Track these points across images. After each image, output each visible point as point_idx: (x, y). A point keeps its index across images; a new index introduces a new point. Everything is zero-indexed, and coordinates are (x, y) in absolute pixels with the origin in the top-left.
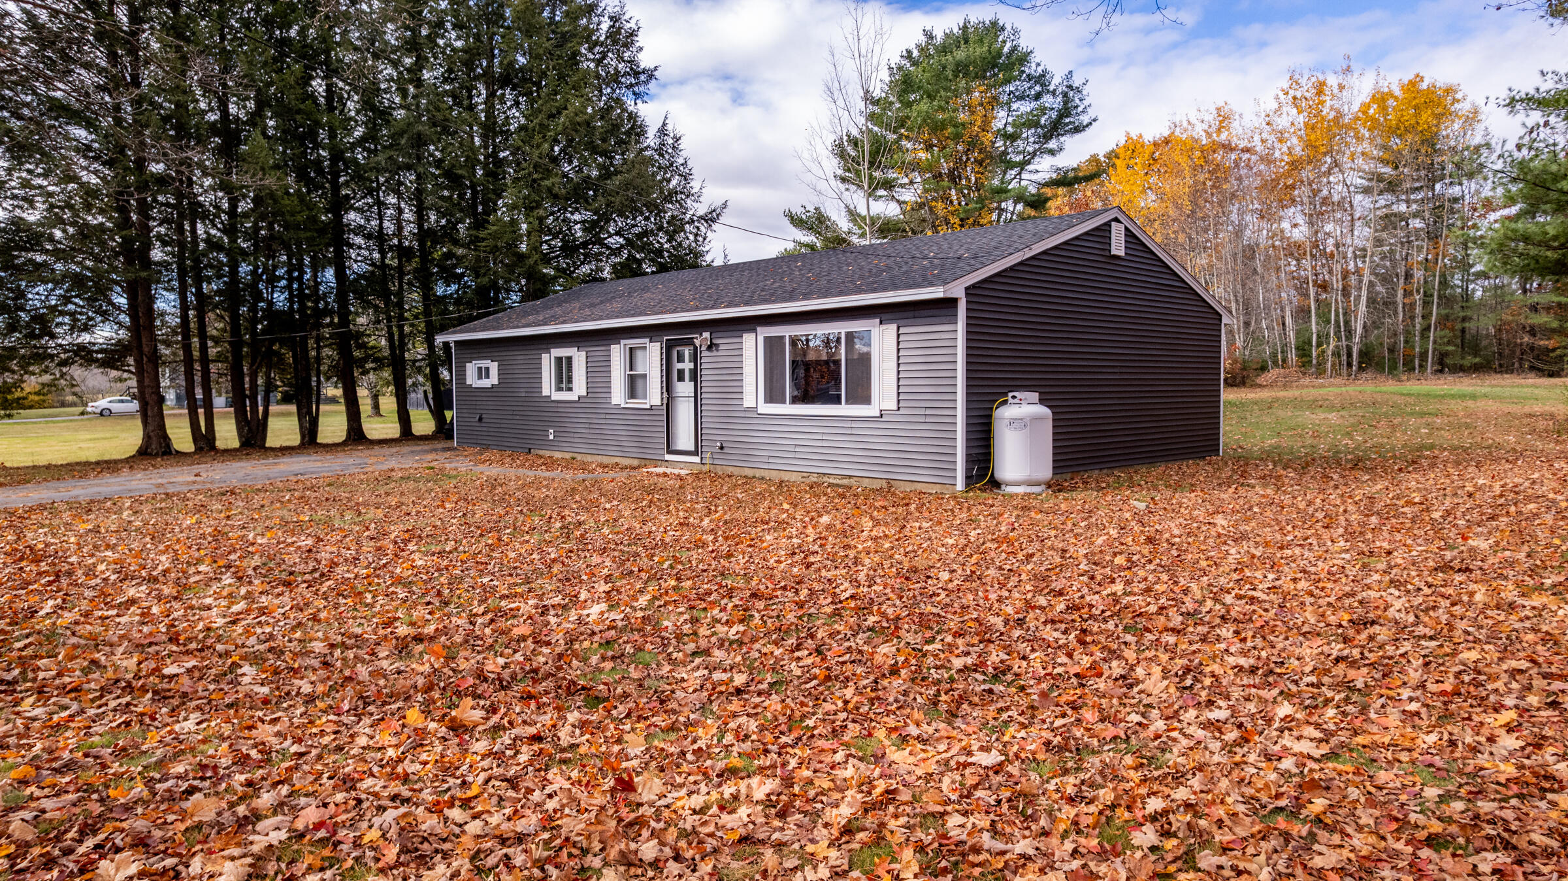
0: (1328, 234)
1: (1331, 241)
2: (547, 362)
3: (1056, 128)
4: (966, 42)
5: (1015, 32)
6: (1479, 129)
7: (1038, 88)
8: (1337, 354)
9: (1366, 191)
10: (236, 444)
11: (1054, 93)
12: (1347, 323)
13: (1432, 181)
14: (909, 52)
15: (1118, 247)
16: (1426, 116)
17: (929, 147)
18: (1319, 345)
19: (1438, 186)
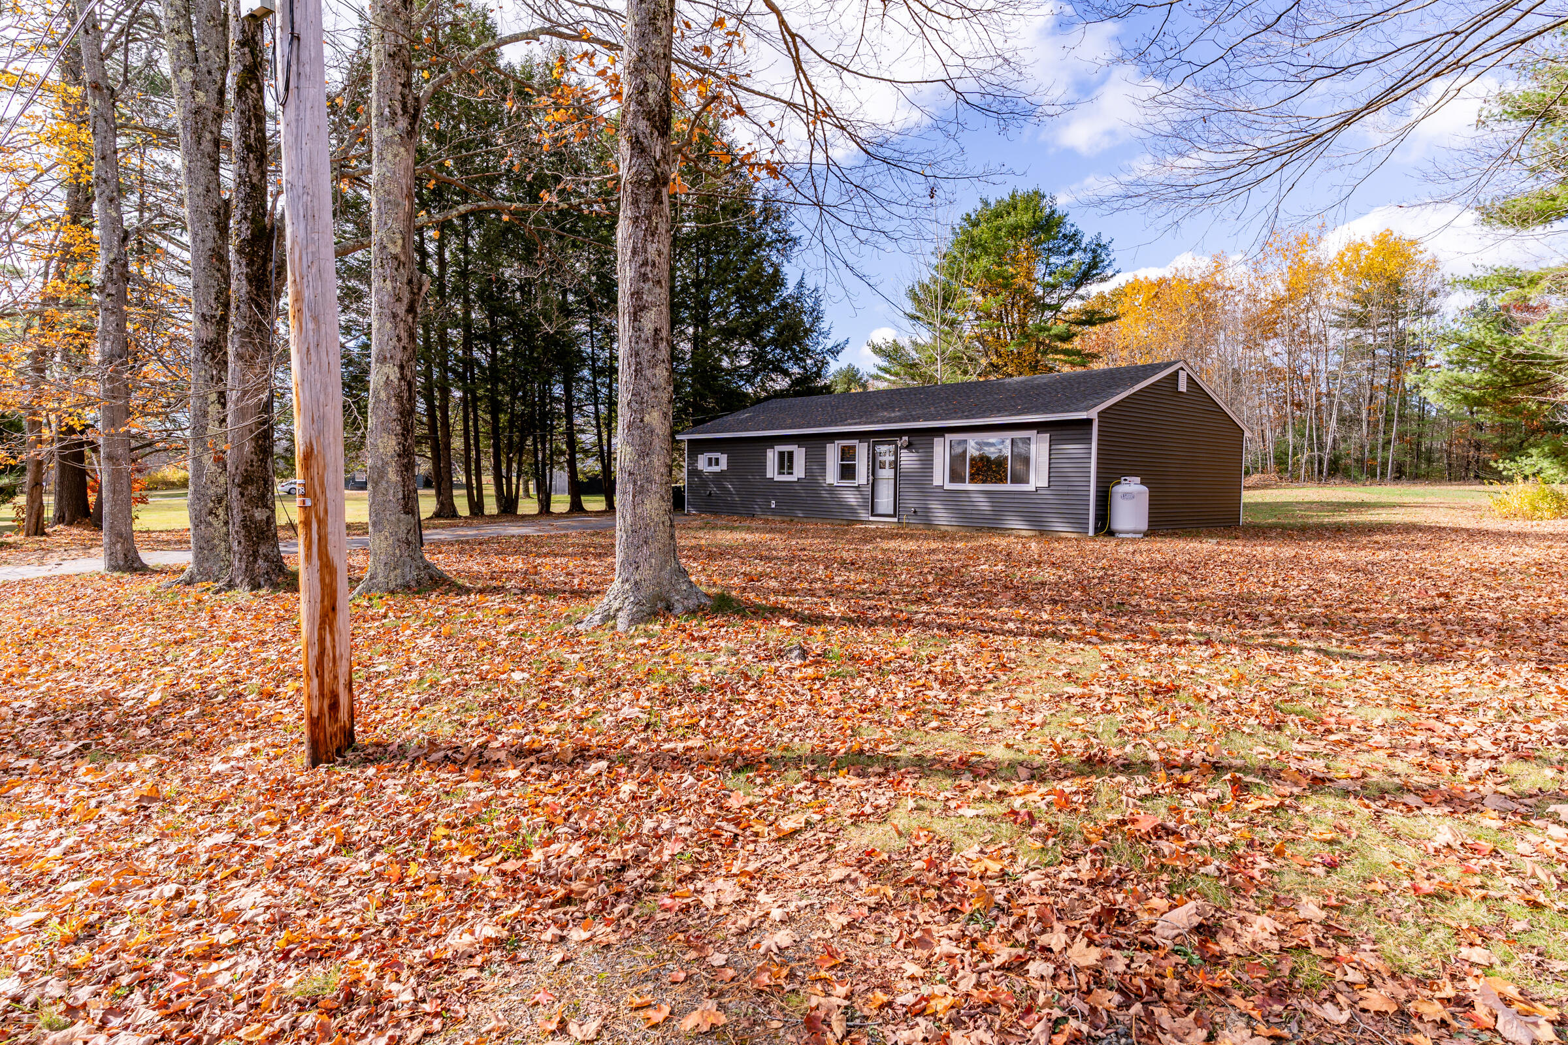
0: (1305, 362)
1: (1306, 368)
2: (772, 457)
3: (1085, 277)
4: (1015, 208)
5: (1053, 198)
6: (1438, 275)
7: (1071, 245)
8: (1310, 461)
9: (1339, 325)
10: (495, 511)
11: (1085, 250)
12: (1318, 437)
13: (1394, 318)
14: (969, 215)
15: (1183, 387)
16: (1392, 266)
17: (984, 294)
18: (1295, 454)
19: (1401, 323)
